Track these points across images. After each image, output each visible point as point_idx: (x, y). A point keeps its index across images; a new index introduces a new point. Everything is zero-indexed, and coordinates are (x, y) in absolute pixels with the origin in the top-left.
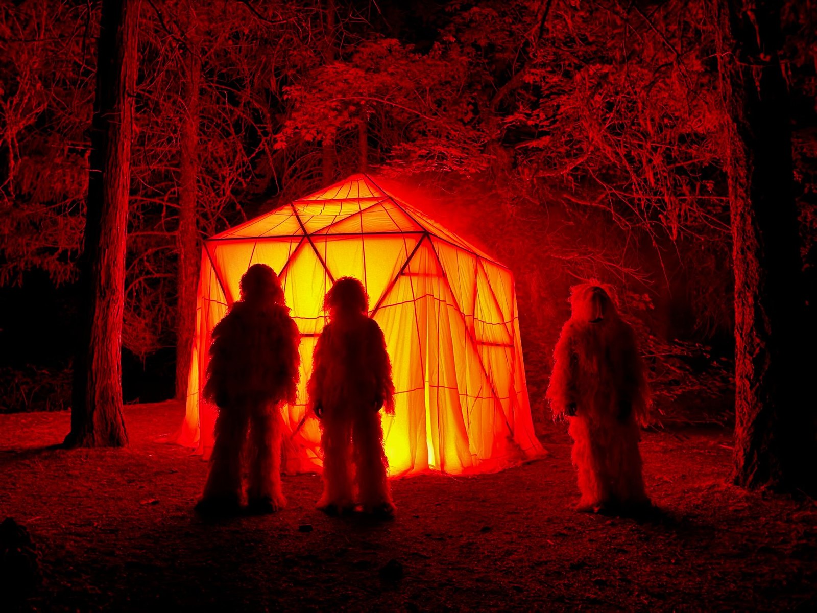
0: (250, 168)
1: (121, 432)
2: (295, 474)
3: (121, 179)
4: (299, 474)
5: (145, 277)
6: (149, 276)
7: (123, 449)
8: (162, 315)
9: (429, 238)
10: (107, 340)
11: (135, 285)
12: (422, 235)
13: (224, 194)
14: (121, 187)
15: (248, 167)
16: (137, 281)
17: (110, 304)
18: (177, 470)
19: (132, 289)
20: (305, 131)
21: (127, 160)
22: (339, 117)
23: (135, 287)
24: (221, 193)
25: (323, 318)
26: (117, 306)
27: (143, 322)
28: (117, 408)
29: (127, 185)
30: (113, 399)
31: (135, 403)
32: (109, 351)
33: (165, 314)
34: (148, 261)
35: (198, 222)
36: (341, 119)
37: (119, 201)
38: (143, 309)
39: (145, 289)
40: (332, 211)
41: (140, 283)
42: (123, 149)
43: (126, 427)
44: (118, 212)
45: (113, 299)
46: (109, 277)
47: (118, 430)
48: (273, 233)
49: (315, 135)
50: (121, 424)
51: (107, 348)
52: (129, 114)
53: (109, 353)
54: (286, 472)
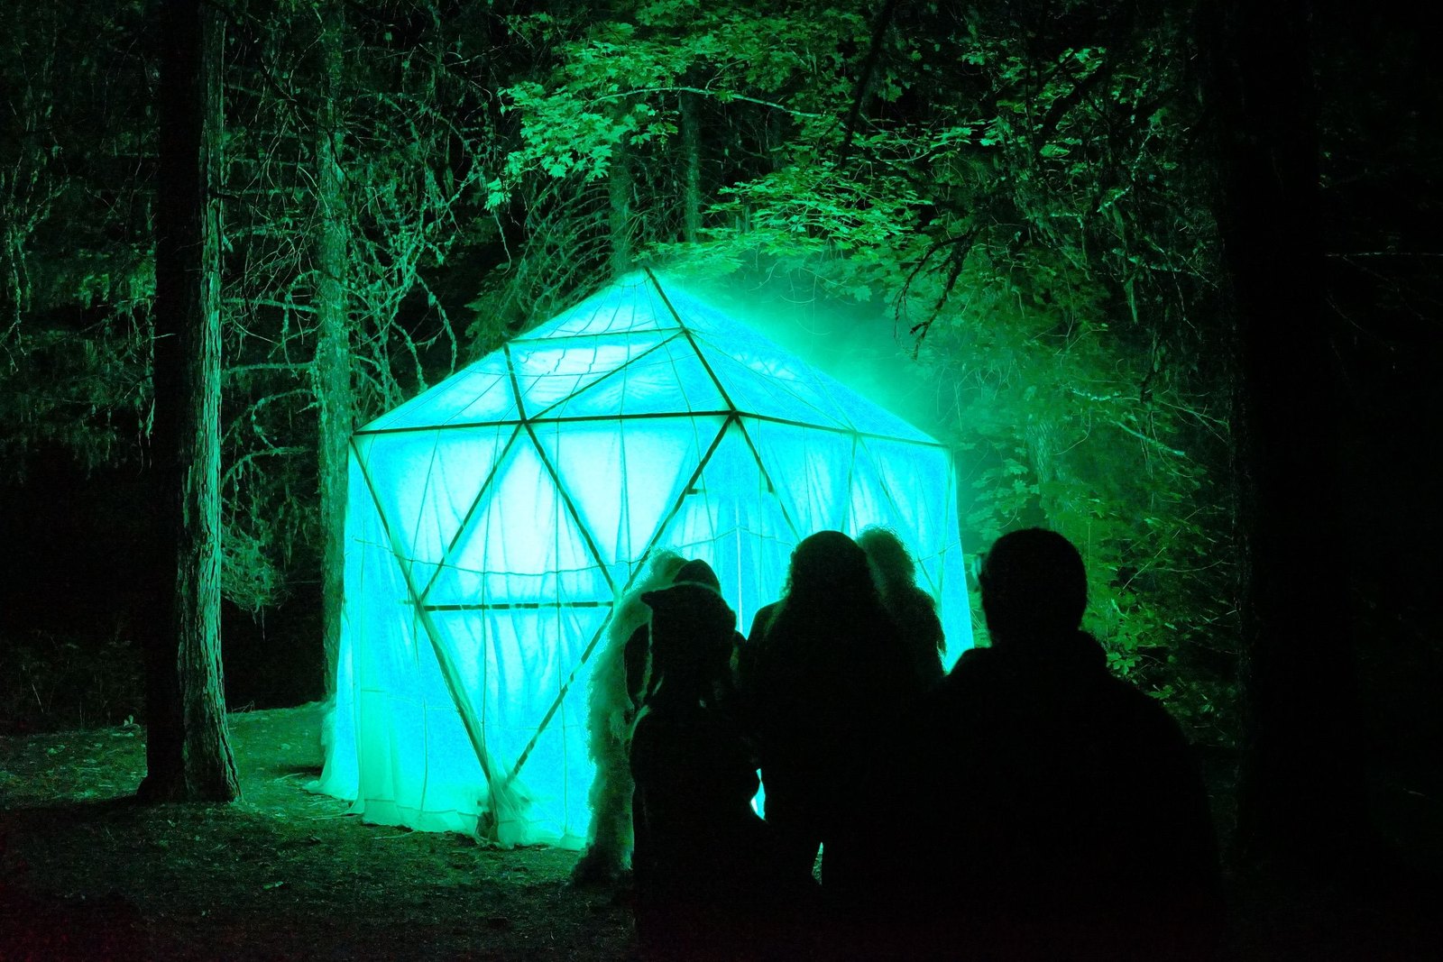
0: (452, 219)
1: (227, 775)
2: (511, 848)
3: (207, 343)
4: (519, 847)
5: (255, 454)
6: (262, 452)
7: (233, 804)
8: (292, 526)
9: (739, 423)
10: (198, 619)
11: (237, 470)
12: (725, 417)
13: (400, 281)
14: (208, 355)
15: (448, 216)
16: (240, 462)
17: (200, 559)
18: (318, 838)
19: (231, 477)
20: (550, 159)
21: (216, 309)
22: (616, 128)
23: (237, 475)
24: (395, 278)
25: (554, 575)
26: (211, 561)
27: (256, 544)
28: (220, 735)
29: (217, 351)
30: (213, 719)
31: (247, 711)
32: (202, 638)
33: (297, 522)
34: (260, 422)
35: (352, 337)
36: (619, 130)
37: (206, 381)
38: (253, 518)
39: (256, 477)
40: (578, 363)
41: (246, 465)
42: (208, 290)
43: (235, 766)
44: (205, 400)
45: (204, 551)
46: (195, 512)
47: (222, 772)
48: (470, 415)
49: (571, 163)
50: (227, 762)
51: (199, 635)
52: (215, 225)
53: (202, 642)
54: (497, 844)
